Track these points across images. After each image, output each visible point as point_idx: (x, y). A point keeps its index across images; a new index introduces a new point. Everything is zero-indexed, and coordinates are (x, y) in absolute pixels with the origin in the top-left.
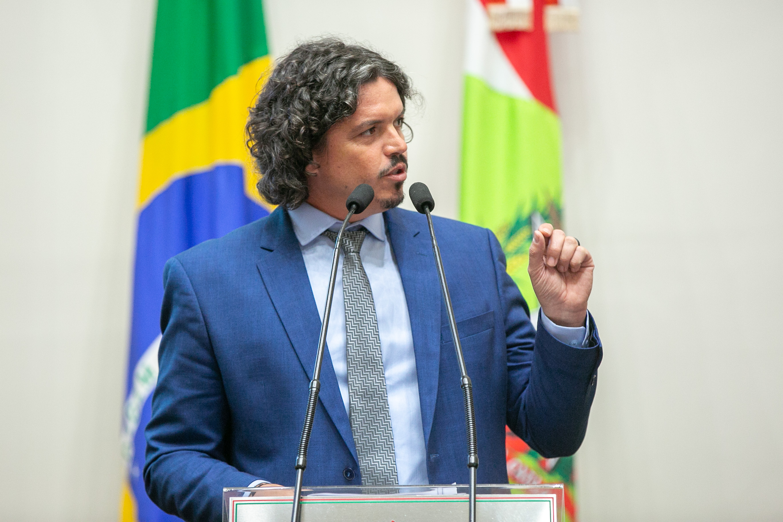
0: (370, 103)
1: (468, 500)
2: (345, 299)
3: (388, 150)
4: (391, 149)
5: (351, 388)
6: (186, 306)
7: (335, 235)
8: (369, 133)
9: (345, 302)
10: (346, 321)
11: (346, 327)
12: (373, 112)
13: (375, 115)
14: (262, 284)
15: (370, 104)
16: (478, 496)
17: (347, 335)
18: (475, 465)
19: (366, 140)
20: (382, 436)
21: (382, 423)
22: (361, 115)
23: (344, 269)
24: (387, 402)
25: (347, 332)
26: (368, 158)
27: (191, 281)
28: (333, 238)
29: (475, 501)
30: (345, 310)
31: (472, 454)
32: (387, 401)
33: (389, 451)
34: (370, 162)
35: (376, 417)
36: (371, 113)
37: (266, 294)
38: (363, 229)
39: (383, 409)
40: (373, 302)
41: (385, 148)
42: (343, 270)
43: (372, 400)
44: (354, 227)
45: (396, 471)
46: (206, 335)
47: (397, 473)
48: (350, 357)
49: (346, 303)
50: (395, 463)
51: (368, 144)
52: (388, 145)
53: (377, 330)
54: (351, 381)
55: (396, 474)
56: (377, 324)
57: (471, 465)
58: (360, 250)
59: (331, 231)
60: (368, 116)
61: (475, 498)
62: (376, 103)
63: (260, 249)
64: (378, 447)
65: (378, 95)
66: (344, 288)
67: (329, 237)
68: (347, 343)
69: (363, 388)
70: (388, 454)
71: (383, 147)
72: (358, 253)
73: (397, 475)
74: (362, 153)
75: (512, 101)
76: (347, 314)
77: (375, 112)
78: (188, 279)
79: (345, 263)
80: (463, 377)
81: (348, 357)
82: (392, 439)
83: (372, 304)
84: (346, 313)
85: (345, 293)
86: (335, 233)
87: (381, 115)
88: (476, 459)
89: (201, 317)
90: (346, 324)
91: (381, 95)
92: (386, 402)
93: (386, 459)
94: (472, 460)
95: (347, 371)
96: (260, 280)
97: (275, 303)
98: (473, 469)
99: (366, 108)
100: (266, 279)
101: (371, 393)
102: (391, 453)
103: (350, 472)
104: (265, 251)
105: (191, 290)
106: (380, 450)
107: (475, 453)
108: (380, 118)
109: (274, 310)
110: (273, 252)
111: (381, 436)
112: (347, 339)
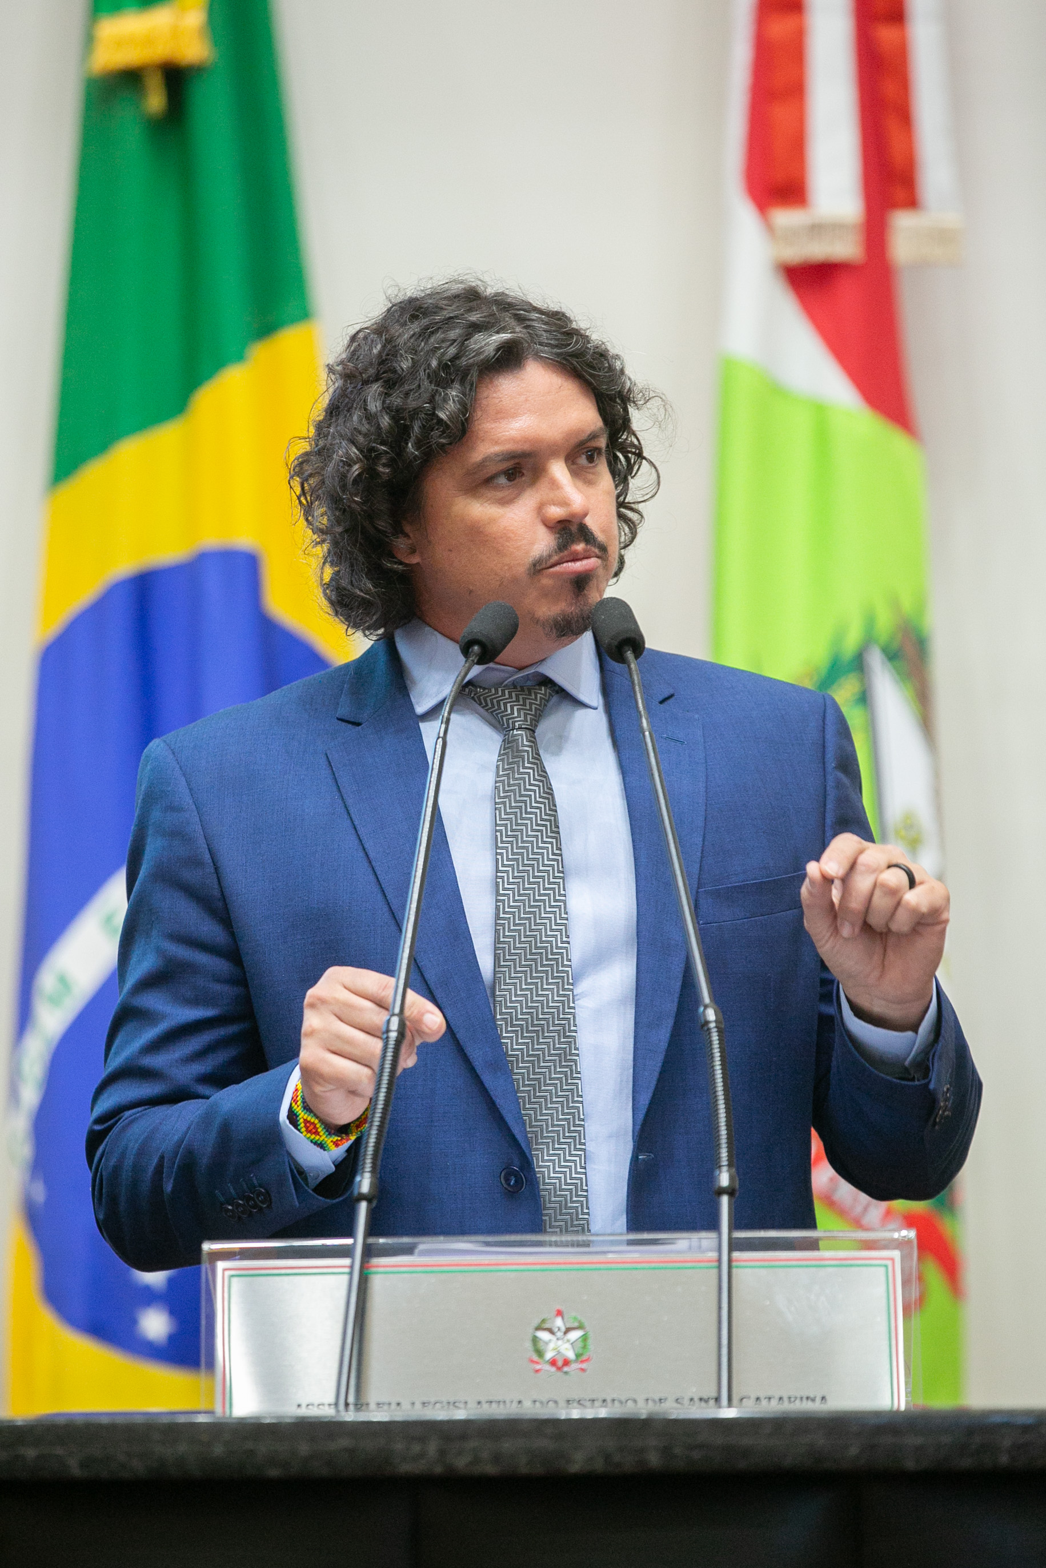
0: (503, 414)
1: (716, 1264)
2: (496, 825)
3: (548, 515)
4: (556, 512)
5: (501, 1009)
6: (177, 834)
7: (484, 694)
8: (502, 480)
9: (496, 831)
10: (497, 871)
11: (497, 884)
12: (507, 433)
13: (513, 440)
14: (335, 789)
15: (502, 418)
16: (736, 1255)
17: (497, 901)
18: (730, 1191)
19: (500, 494)
20: (560, 1113)
21: (561, 1087)
22: (483, 440)
23: (499, 763)
24: (575, 1044)
25: (498, 894)
26: (505, 531)
27: (188, 783)
28: (480, 700)
29: (730, 1267)
30: (497, 847)
31: (725, 1169)
32: (575, 1041)
33: (572, 1144)
34: (508, 539)
35: (550, 1072)
36: (503, 435)
37: (343, 810)
38: (547, 682)
39: (565, 1056)
40: (558, 833)
41: (543, 511)
42: (498, 767)
43: (544, 1038)
44: (527, 678)
45: (585, 1188)
46: (216, 893)
47: (587, 1191)
48: (501, 946)
49: (498, 834)
50: (583, 1170)
51: (505, 502)
52: (550, 505)
53: (562, 892)
54: (501, 996)
55: (585, 1194)
56: (563, 878)
57: (721, 1191)
58: (536, 726)
59: (476, 686)
60: (497, 443)
61: (730, 1261)
62: (514, 416)
63: (336, 720)
64: (550, 1135)
65: (522, 398)
66: (496, 803)
67: (473, 698)
68: (497, 917)
69: (524, 1011)
70: (570, 1151)
71: (540, 508)
72: (532, 731)
73: (586, 1197)
74: (492, 520)
75: (820, 411)
76: (499, 857)
77: (513, 433)
78: (183, 779)
79: (502, 752)
80: (706, 1007)
81: (498, 945)
82: (580, 1119)
83: (556, 838)
84: (497, 854)
85: (497, 812)
86: (484, 689)
87: (526, 440)
88: (732, 1178)
89: (207, 856)
90: (497, 877)
91: (530, 399)
92: (573, 1042)
93: (566, 1161)
94: (724, 1179)
95: (494, 974)
96: (331, 781)
97: (358, 827)
98: (725, 1200)
99: (493, 426)
100: (344, 780)
101: (542, 1022)
102: (576, 1149)
103: (515, 1177)
104: (344, 724)
105: (188, 801)
106: (553, 1142)
107: (730, 1165)
108: (526, 447)
109: (357, 842)
110: (360, 727)
111: (557, 1112)
112: (497, 908)
